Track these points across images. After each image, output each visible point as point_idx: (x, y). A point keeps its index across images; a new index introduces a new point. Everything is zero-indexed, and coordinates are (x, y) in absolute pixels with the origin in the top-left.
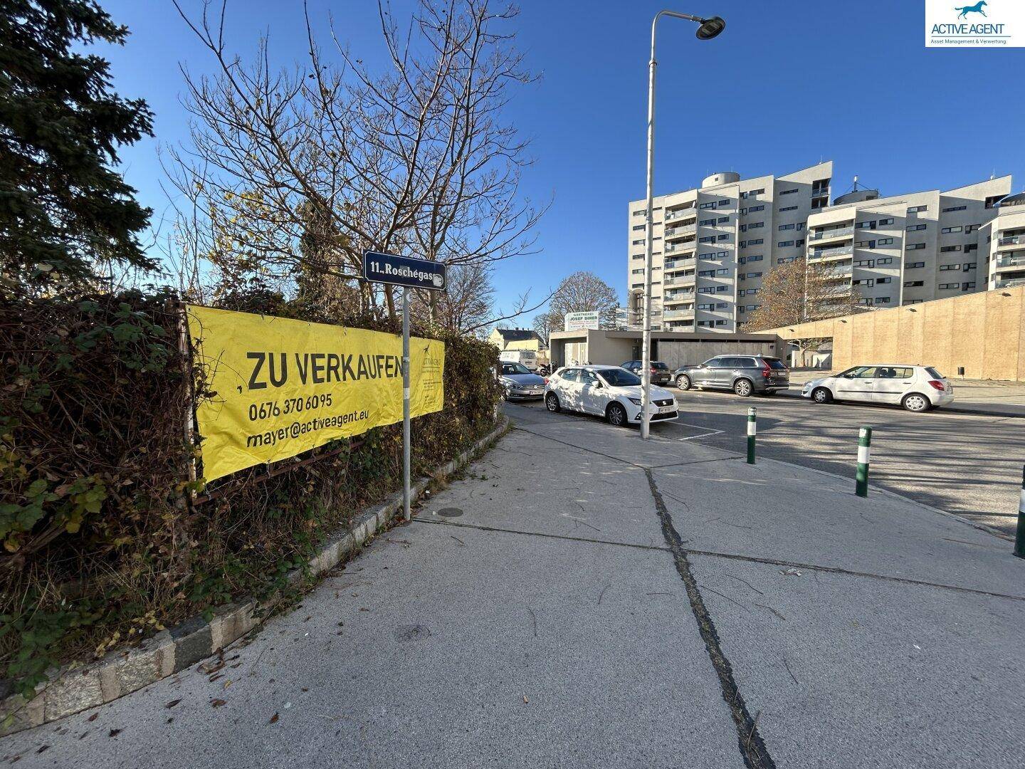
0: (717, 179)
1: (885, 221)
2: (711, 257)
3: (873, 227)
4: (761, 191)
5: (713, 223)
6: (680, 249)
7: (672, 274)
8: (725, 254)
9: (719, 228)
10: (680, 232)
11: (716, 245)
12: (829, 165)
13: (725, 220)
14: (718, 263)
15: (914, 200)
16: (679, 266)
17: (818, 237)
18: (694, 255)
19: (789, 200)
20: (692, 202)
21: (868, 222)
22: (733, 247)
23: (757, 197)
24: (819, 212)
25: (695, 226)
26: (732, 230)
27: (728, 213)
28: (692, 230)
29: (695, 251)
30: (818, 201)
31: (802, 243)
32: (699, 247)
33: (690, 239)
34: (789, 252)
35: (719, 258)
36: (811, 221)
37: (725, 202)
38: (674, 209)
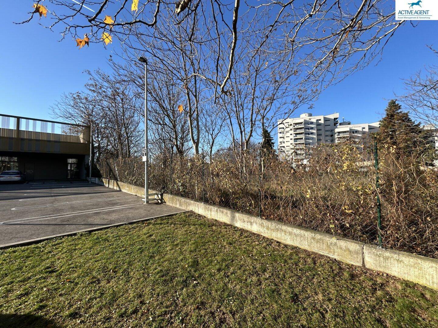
0: (306, 115)
1: (357, 132)
2: (308, 139)
3: (353, 133)
4: (320, 120)
5: (308, 129)
6: (298, 136)
7: (296, 144)
8: (313, 138)
9: (311, 131)
10: (298, 131)
11: (310, 136)
12: (338, 114)
13: (312, 128)
14: (311, 141)
15: (363, 125)
16: (299, 142)
17: (339, 135)
18: (304, 138)
19: (328, 123)
20: (302, 122)
21: (352, 131)
22: (315, 136)
23: (320, 122)
24: (337, 128)
25: (303, 130)
26: (315, 131)
27: (313, 126)
28: (302, 131)
29: (304, 137)
30: (335, 124)
31: (332, 136)
32: (305, 136)
33: (302, 133)
34: (329, 138)
35: (311, 140)
36: (337, 130)
37: (312, 123)
38: (296, 124)
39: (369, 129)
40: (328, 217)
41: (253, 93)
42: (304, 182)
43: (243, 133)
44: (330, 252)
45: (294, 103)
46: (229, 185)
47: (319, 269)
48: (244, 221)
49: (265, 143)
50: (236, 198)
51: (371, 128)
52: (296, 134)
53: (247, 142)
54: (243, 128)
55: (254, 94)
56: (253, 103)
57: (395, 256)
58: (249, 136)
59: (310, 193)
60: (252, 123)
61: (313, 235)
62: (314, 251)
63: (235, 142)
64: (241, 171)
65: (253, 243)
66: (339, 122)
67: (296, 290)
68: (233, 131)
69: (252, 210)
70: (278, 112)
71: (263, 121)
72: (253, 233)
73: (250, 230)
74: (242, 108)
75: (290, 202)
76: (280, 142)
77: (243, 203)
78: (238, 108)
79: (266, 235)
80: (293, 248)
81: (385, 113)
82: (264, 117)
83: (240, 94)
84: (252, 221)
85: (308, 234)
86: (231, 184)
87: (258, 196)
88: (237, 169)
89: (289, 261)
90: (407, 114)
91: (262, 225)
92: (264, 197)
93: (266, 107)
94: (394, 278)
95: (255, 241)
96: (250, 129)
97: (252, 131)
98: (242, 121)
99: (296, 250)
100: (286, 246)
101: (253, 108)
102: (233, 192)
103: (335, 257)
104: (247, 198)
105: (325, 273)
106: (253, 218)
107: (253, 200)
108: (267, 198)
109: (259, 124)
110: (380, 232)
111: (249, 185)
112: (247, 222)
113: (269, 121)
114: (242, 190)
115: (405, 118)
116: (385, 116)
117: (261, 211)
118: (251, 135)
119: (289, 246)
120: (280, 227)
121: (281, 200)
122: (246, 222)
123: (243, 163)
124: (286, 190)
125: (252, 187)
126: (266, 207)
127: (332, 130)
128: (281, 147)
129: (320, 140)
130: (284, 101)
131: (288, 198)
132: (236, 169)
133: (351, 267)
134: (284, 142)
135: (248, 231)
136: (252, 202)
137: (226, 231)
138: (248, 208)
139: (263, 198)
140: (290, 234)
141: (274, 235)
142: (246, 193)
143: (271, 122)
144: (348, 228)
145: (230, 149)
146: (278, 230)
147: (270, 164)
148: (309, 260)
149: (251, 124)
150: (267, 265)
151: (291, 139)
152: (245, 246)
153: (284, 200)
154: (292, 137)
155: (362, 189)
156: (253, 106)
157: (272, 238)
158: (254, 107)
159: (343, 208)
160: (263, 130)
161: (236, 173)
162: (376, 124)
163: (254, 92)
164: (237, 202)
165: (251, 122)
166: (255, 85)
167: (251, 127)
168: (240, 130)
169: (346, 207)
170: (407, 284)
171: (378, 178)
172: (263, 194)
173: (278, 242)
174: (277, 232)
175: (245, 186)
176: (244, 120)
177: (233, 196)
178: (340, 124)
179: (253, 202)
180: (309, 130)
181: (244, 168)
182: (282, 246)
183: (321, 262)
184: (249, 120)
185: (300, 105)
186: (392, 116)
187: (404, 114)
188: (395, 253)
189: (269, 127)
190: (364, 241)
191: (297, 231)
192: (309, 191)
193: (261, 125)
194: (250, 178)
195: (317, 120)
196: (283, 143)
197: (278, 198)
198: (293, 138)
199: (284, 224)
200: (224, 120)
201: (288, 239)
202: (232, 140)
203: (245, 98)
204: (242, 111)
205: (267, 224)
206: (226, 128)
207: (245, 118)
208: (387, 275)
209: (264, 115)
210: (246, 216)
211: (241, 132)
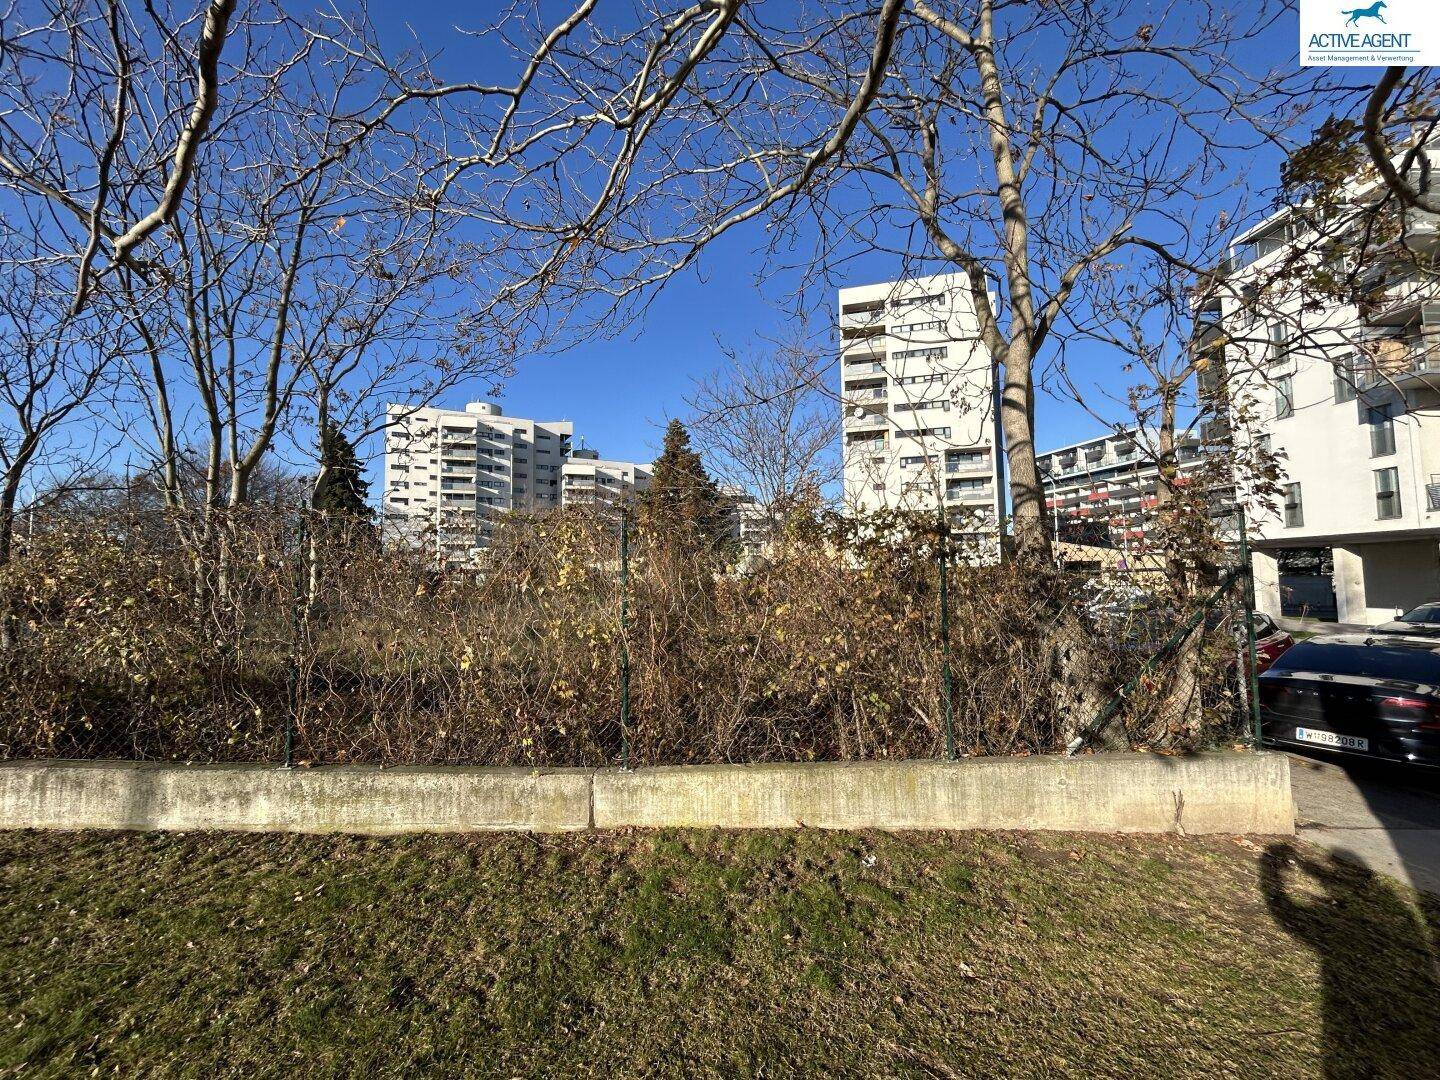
0: (484, 408)
1: (611, 480)
2: (488, 484)
3: (604, 483)
4: (524, 432)
5: (490, 452)
6: (457, 472)
7: (449, 496)
8: (501, 484)
9: (496, 459)
10: (457, 455)
11: (493, 474)
12: (570, 424)
13: (501, 452)
14: (496, 492)
16: (458, 489)
17: (570, 483)
18: (474, 480)
19: (544, 444)
20: (472, 429)
21: (602, 479)
22: (508, 479)
23: (523, 437)
24: (566, 462)
25: (474, 452)
26: (507, 463)
27: (503, 446)
28: (471, 456)
29: (474, 476)
30: (564, 451)
31: (554, 483)
32: (478, 474)
33: (468, 464)
34: (545, 489)
35: (496, 487)
36: (566, 469)
37: (501, 436)
38: (452, 430)
39: (636, 477)
40: (516, 718)
41: (284, 285)
42: (454, 624)
43: (227, 432)
44: (518, 816)
45: (441, 364)
46: (130, 653)
47: (486, 876)
48: (210, 799)
49: (329, 480)
50: (166, 709)
51: (639, 475)
52: (451, 463)
53: (244, 472)
54: (228, 410)
55: (288, 290)
56: (283, 321)
57: (649, 780)
58: (255, 446)
59: (472, 656)
60: (274, 399)
61: (476, 779)
62: (476, 828)
63: (178, 462)
64: (206, 591)
65: (249, 873)
66: (573, 448)
67: (410, 969)
68: (168, 414)
69: (253, 747)
70: (384, 382)
71: (324, 400)
72: (252, 834)
73: (235, 828)
74: (223, 327)
75: (409, 691)
76: (393, 483)
77: (208, 722)
78: (201, 321)
79: (310, 828)
80: (411, 842)
81: (663, 447)
82: (330, 386)
83: (217, 270)
84: (250, 787)
85: (459, 783)
86: (141, 650)
87: (283, 688)
88: (183, 583)
89: (394, 888)
90: (697, 456)
91: (294, 794)
92: (311, 688)
93: (342, 351)
94: (646, 832)
95: (258, 864)
96: (264, 421)
97: (269, 430)
98: (224, 381)
99: (419, 842)
100: (387, 841)
101: (281, 340)
102: (153, 682)
103: (533, 826)
104: (231, 700)
105: (501, 879)
106: (254, 776)
107: (258, 703)
108: (325, 687)
109: (304, 405)
110: (627, 731)
111: (242, 647)
112: (224, 799)
113: (351, 405)
114: (204, 671)
115: (695, 466)
116: (661, 454)
117: (294, 743)
118: (265, 445)
119: (399, 837)
120: (369, 783)
121: (377, 689)
122: (218, 801)
123: (217, 559)
124: (397, 654)
125: (255, 654)
126: (318, 721)
127: (556, 468)
128: (394, 500)
129: (521, 491)
130: (408, 352)
131: (402, 679)
132: (179, 580)
133: (565, 838)
134: (407, 486)
135: (224, 834)
136: (253, 715)
137: (101, 866)
138: (230, 741)
139: (304, 692)
140: (404, 795)
141: (344, 816)
142: (223, 680)
143: (359, 409)
144: (563, 739)
145: (140, 485)
146: (361, 795)
147: (343, 565)
148: (459, 861)
149: (267, 402)
150: (308, 932)
151: (433, 477)
152: (204, 898)
153: (388, 687)
154: (436, 470)
155: (596, 633)
156: (281, 333)
157: (336, 828)
158: (287, 338)
159: (555, 688)
160: (324, 434)
161: (174, 601)
162: (647, 468)
163: (290, 282)
164: (174, 726)
165: (267, 395)
166: (297, 256)
167: (269, 415)
168: (207, 417)
169: (562, 683)
170: (667, 835)
171: (626, 605)
172: (305, 675)
173: (356, 838)
174: (357, 801)
175: (224, 651)
176: (231, 378)
177: (153, 699)
178: (576, 454)
179: (258, 712)
180: (491, 455)
181: (222, 580)
182: (373, 845)
183: (491, 855)
184: (261, 382)
185: (461, 377)
186: (675, 456)
187: (693, 456)
188: (649, 774)
189: (351, 427)
190: (595, 764)
191: (426, 782)
192: (469, 650)
193: (315, 413)
194: (249, 615)
195: (516, 431)
196: (402, 489)
197: (367, 685)
198: (440, 475)
199: (385, 768)
200: (119, 352)
201: (398, 815)
202: (160, 450)
203: (245, 292)
204: (226, 343)
205: (317, 785)
206: (126, 391)
207: (238, 370)
208: (634, 828)
209: (331, 381)
210: (221, 773)
211: (217, 427)
